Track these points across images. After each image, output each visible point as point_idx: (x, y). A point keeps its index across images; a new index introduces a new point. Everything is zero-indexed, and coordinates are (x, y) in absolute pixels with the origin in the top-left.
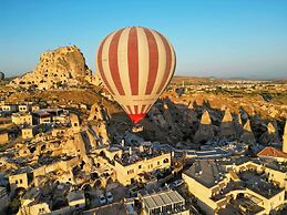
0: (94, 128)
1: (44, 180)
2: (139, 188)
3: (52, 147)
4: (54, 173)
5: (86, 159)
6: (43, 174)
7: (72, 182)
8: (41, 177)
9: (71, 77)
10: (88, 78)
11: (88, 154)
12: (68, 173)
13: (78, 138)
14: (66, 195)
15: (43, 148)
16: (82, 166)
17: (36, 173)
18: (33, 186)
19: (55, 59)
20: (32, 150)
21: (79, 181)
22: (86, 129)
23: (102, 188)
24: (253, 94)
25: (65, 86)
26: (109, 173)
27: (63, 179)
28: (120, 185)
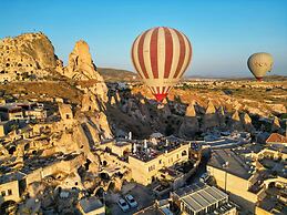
0: (93, 119)
1: (41, 187)
2: (164, 187)
3: (39, 146)
4: (53, 177)
5: (91, 156)
6: (38, 179)
7: (80, 187)
8: (36, 184)
9: (39, 68)
10: (59, 69)
11: (92, 150)
12: (72, 175)
13: (79, 131)
14: (75, 204)
15: (27, 147)
16: (87, 165)
17: (29, 179)
18: (28, 196)
19: (19, 46)
20: (12, 151)
21: (89, 185)
22: (85, 120)
23: (117, 191)
24: (216, 90)
25: (32, 77)
26: (122, 171)
27: (68, 184)
28: (138, 186)
